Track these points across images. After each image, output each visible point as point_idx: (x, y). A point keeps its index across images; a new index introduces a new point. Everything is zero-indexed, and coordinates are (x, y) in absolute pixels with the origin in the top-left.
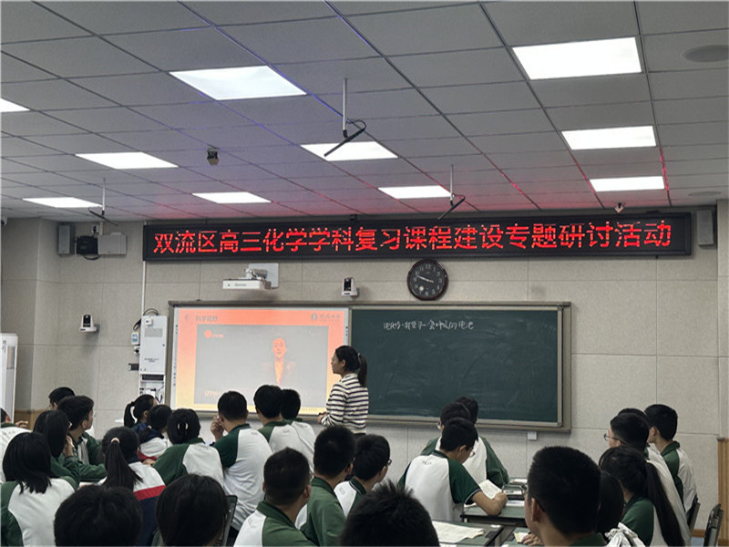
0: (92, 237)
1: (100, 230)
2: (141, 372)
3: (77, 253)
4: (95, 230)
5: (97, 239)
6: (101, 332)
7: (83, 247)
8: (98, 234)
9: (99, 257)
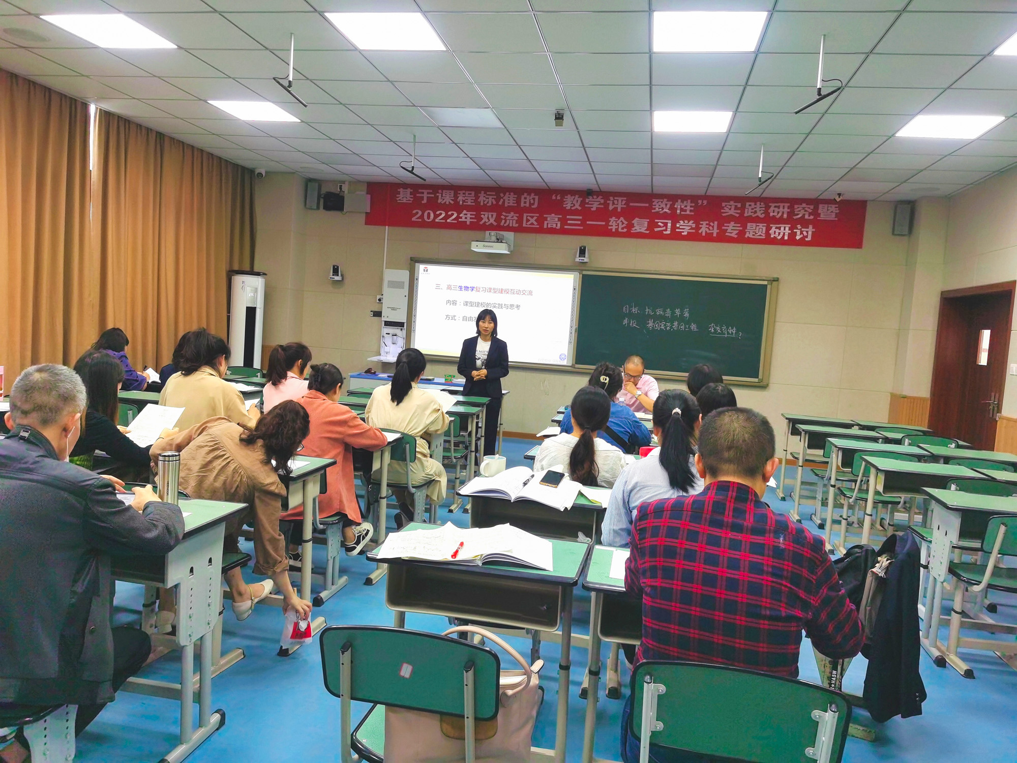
0: (338, 194)
1: (345, 188)
2: (384, 319)
3: (324, 208)
4: (341, 188)
5: (343, 197)
6: (346, 281)
7: (329, 204)
8: (344, 192)
9: (344, 213)
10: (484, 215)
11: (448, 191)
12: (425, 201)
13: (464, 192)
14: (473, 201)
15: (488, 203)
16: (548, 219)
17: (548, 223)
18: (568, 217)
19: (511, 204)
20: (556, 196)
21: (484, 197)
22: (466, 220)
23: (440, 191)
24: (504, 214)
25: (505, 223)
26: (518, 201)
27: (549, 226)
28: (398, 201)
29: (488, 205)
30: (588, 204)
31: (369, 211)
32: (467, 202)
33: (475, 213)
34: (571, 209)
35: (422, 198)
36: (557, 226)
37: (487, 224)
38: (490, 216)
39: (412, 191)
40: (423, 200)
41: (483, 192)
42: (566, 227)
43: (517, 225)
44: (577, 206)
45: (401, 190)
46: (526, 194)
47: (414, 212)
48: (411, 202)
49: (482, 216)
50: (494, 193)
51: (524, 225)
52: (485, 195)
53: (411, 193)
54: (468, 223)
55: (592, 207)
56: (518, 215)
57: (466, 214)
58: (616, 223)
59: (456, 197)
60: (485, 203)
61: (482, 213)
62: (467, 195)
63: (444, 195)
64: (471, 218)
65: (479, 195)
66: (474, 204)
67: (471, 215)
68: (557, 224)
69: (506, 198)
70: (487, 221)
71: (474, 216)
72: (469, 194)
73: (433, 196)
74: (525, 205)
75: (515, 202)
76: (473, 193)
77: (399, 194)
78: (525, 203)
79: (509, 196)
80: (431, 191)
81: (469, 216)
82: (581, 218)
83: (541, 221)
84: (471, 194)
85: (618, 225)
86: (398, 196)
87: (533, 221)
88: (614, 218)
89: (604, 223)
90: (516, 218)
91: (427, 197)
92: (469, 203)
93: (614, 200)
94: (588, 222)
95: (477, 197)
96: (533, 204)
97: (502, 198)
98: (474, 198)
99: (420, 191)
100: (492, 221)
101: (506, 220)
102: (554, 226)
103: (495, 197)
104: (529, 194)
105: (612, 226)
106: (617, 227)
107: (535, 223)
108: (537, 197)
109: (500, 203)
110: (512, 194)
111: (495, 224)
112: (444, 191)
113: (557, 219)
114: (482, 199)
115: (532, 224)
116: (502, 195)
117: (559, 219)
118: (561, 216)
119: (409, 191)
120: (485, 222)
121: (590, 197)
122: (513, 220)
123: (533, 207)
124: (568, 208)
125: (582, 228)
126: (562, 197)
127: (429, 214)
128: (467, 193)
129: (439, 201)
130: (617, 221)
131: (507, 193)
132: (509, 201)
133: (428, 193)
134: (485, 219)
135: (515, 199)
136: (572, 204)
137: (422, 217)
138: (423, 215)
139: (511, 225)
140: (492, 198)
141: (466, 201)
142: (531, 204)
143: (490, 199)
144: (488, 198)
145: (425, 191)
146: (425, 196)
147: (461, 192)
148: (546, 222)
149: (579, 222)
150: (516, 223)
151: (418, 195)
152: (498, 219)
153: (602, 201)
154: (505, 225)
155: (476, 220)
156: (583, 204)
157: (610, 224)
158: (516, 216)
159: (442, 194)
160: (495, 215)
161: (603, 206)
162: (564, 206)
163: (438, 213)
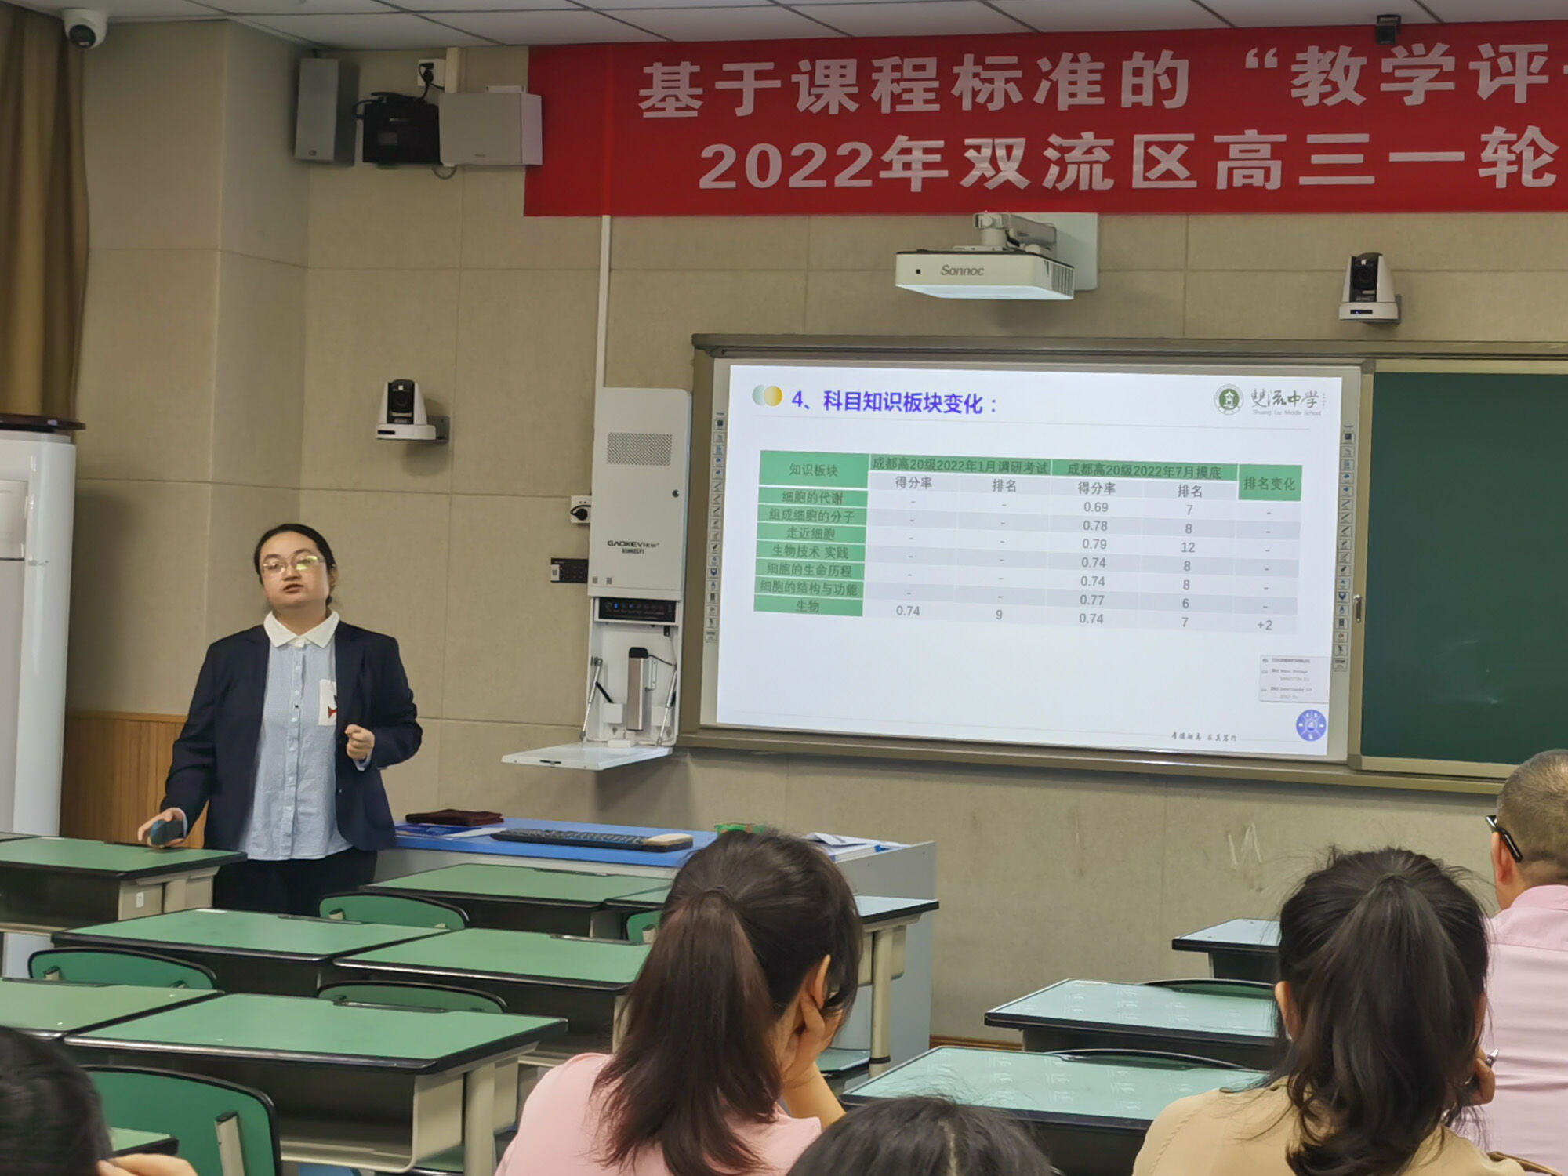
0: (421, 100)
1: (447, 74)
3: (368, 158)
4: (428, 77)
5: (435, 109)
6: (456, 440)
7: (389, 139)
8: (442, 89)
9: (448, 173)
10: (978, 148)
11: (835, 63)
12: (746, 109)
13: (896, 60)
14: (932, 96)
15: (990, 99)
16: (1234, 151)
17: (1230, 171)
18: (1312, 139)
19: (1083, 99)
20: (1261, 56)
21: (976, 75)
22: (906, 174)
23: (805, 65)
24: (1054, 139)
25: (1061, 176)
26: (1110, 83)
27: (1238, 182)
28: (647, 115)
29: (991, 107)
30: (1390, 78)
31: (538, 160)
32: (910, 102)
33: (940, 144)
34: (1321, 104)
35: (737, 96)
36: (1267, 178)
37: (990, 185)
38: (1001, 153)
39: (696, 69)
40: (740, 104)
41: (969, 58)
42: (1304, 181)
43: (1109, 184)
44: (1348, 92)
45: (657, 70)
46: (1138, 58)
47: (708, 152)
48: (694, 114)
49: (971, 154)
50: (1014, 60)
51: (1138, 182)
52: (979, 69)
53: (694, 81)
54: (916, 187)
55: (1409, 93)
56: (1110, 142)
57: (906, 151)
58: (1510, 151)
59: (865, 82)
60: (981, 99)
61: (968, 141)
62: (908, 72)
63: (819, 80)
64: (927, 166)
65: (956, 69)
66: (936, 107)
67: (927, 151)
68: (1267, 171)
69: (1061, 75)
70: (990, 173)
71: (937, 158)
72: (917, 68)
73: (776, 84)
74: (1137, 99)
75: (1097, 88)
76: (931, 64)
77: (650, 86)
78: (1137, 90)
79: (1074, 66)
80: (769, 66)
81: (917, 156)
82: (1364, 138)
83: (1202, 159)
84: (922, 68)
85: (1518, 161)
86: (643, 92)
87: (1169, 162)
88: (1499, 133)
89: (1459, 156)
90: (1104, 156)
91: (758, 92)
92: (918, 106)
93: (1500, 55)
94: (1395, 157)
95: (947, 78)
96: (1171, 93)
97: (1046, 75)
98: (936, 84)
99: (727, 67)
100: (1010, 172)
101: (1062, 164)
102: (1258, 180)
103: (1018, 74)
104: (1153, 56)
105: (1493, 164)
106: (1514, 169)
107: (1182, 171)
108: (1183, 67)
109: (1040, 98)
110: (1084, 57)
111: (1022, 182)
112: (820, 64)
113: (1266, 151)
114: (967, 83)
115: (1169, 175)
116: (1044, 64)
117: (1277, 151)
118: (1282, 138)
119: (686, 68)
120: (983, 179)
121: (1400, 51)
122: (1091, 163)
123: (1169, 104)
124: (1312, 101)
125: (1369, 180)
126: (1287, 58)
127: (763, 161)
128: (909, 63)
129: (802, 106)
130: (1511, 143)
131: (1066, 57)
132: (1073, 89)
133: (760, 75)
134: (983, 168)
135: (1097, 77)
136: (1326, 82)
137: (737, 171)
138: (740, 163)
139: (1084, 186)
140: (1008, 81)
141: (906, 96)
142: (1160, 94)
143: (999, 85)
144: (991, 81)
145: (749, 69)
146: (749, 86)
147: (887, 63)
148: (1222, 166)
149: (1358, 158)
150: (1105, 175)
151: (720, 85)
152: (1033, 165)
153: (1449, 64)
154: (1062, 186)
155: (945, 173)
156: (1369, 81)
157: (1487, 155)
158: (1106, 148)
159: (812, 74)
160: (1019, 145)
161: (1450, 86)
162: (1295, 93)
163: (798, 151)
